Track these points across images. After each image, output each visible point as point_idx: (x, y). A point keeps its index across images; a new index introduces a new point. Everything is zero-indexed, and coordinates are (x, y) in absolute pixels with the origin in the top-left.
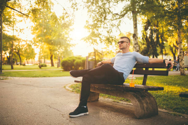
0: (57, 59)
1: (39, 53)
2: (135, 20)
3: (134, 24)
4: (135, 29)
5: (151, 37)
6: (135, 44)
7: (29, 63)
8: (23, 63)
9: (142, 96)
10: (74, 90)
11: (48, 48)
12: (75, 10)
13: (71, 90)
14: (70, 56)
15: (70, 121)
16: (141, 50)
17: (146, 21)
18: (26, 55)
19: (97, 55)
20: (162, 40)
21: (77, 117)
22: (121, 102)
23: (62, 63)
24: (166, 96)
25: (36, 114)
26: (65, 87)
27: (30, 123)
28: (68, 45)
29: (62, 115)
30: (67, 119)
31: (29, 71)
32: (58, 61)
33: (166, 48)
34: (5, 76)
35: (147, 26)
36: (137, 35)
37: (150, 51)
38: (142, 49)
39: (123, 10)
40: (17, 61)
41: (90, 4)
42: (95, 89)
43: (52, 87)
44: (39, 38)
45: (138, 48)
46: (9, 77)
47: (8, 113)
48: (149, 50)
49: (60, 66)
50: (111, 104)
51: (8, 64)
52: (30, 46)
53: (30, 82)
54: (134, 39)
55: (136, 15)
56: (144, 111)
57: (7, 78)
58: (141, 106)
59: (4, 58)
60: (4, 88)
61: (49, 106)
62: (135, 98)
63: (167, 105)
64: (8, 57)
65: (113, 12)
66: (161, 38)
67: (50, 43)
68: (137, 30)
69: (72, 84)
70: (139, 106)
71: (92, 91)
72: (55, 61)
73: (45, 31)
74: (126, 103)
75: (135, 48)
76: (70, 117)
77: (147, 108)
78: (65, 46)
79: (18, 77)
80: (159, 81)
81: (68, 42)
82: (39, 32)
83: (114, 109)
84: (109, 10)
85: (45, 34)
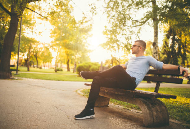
0: (74, 64)
1: (56, 57)
2: (156, 28)
3: (155, 32)
4: (155, 37)
5: (172, 46)
6: (155, 53)
7: (45, 66)
8: (39, 66)
9: (152, 104)
10: (85, 95)
11: (65, 52)
12: (94, 14)
13: (82, 94)
14: (86, 62)
15: (74, 123)
17: (167, 30)
18: (43, 58)
19: (115, 62)
20: (185, 51)
21: (82, 120)
22: (132, 110)
23: (78, 68)
24: (182, 108)
25: (42, 113)
26: (76, 91)
27: (33, 121)
28: (85, 50)
29: (68, 116)
30: (71, 121)
31: (44, 74)
32: (75, 67)
33: (188, 59)
34: (20, 76)
35: (169, 35)
36: (157, 44)
39: (144, 16)
40: (34, 64)
41: (110, 9)
42: (104, 93)
43: (64, 90)
44: (58, 42)
45: (157, 58)
46: (24, 78)
47: (14, 110)
48: (169, 60)
49: (75, 72)
50: (120, 111)
51: (25, 66)
52: (47, 49)
53: (43, 84)
54: (154, 48)
55: (157, 23)
56: (153, 119)
57: (22, 79)
58: (150, 114)
59: (22, 60)
60: (16, 87)
61: (56, 107)
62: (144, 105)
63: (181, 116)
64: (26, 59)
65: (133, 18)
66: (183, 49)
67: (68, 47)
68: (157, 39)
69: (84, 89)
70: (148, 113)
71: (102, 95)
72: (72, 66)
73: (64, 35)
74: (137, 111)
75: (154, 57)
76: (75, 119)
77: (156, 117)
78: (83, 51)
79: (32, 78)
80: (176, 93)
81: (86, 48)
82: (57, 35)
83: (122, 115)
84: (129, 16)
85: (63, 38)
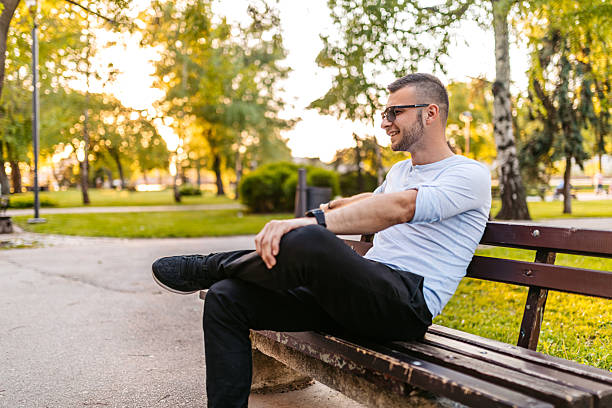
0: (235, 170)
2: (501, 31)
3: (500, 44)
4: (501, 63)
5: (561, 90)
6: (501, 119)
8: (129, 183)
11: (204, 133)
16: (523, 139)
17: (542, 35)
20: (606, 104)
23: (243, 186)
35: (546, 51)
36: (506, 86)
37: (555, 143)
38: (526, 135)
40: (113, 176)
45: (510, 135)
48: (551, 139)
49: (240, 197)
54: (498, 100)
55: (507, 11)
65: (418, 2)
66: (601, 97)
68: (508, 68)
75: (500, 133)
81: (271, 115)
82: (172, 79)
